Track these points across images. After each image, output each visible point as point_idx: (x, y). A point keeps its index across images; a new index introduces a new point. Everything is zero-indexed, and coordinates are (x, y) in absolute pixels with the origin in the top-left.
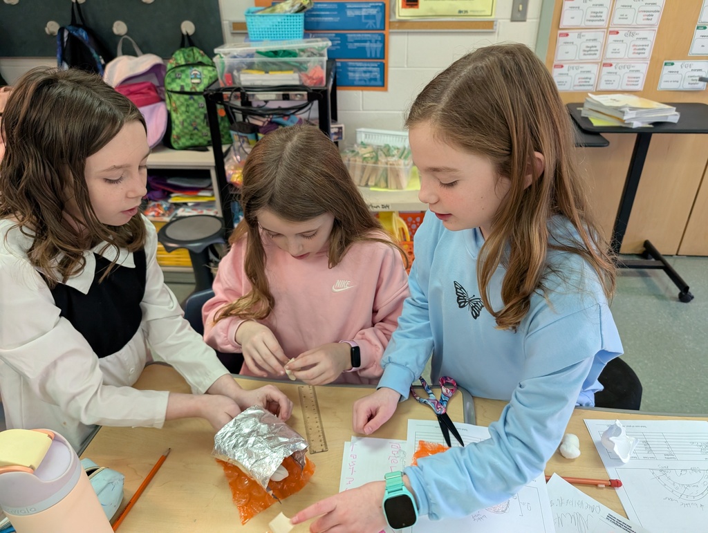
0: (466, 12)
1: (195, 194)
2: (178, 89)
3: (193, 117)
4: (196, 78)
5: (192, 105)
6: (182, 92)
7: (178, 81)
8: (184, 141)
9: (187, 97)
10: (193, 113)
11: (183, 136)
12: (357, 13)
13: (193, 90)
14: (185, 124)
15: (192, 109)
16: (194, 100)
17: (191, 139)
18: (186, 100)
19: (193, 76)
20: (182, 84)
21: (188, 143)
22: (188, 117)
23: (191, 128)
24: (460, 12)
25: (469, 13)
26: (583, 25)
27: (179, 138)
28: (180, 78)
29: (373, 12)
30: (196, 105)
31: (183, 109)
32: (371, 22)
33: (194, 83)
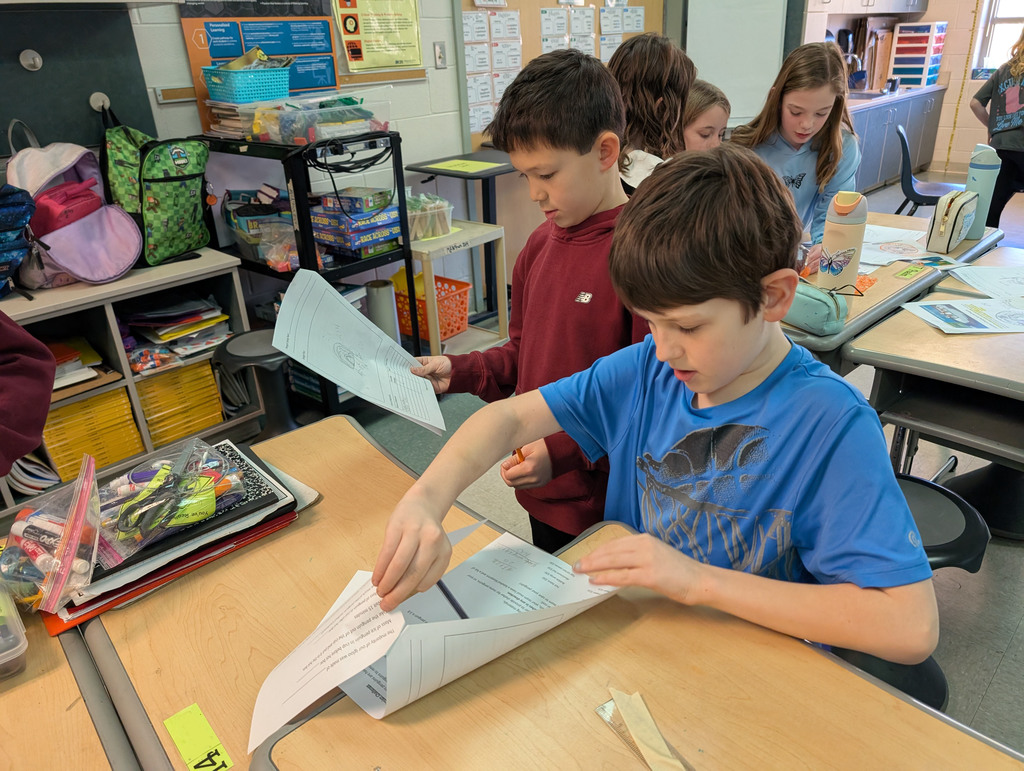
0: (402, 62)
1: (197, 319)
2: (161, 176)
3: (181, 212)
4: (180, 157)
5: (183, 194)
6: (168, 179)
7: (158, 165)
8: (162, 252)
9: (177, 184)
10: (183, 206)
11: (161, 244)
12: (308, 68)
13: (180, 174)
14: (171, 224)
15: (182, 200)
16: (186, 186)
17: (171, 246)
18: (175, 188)
19: (176, 156)
20: (164, 168)
21: (167, 254)
22: (177, 212)
23: (176, 228)
24: (397, 62)
25: (405, 63)
26: (476, 71)
27: (156, 247)
28: (159, 161)
29: (323, 66)
30: (187, 194)
31: (170, 202)
32: (322, 78)
33: (178, 165)
